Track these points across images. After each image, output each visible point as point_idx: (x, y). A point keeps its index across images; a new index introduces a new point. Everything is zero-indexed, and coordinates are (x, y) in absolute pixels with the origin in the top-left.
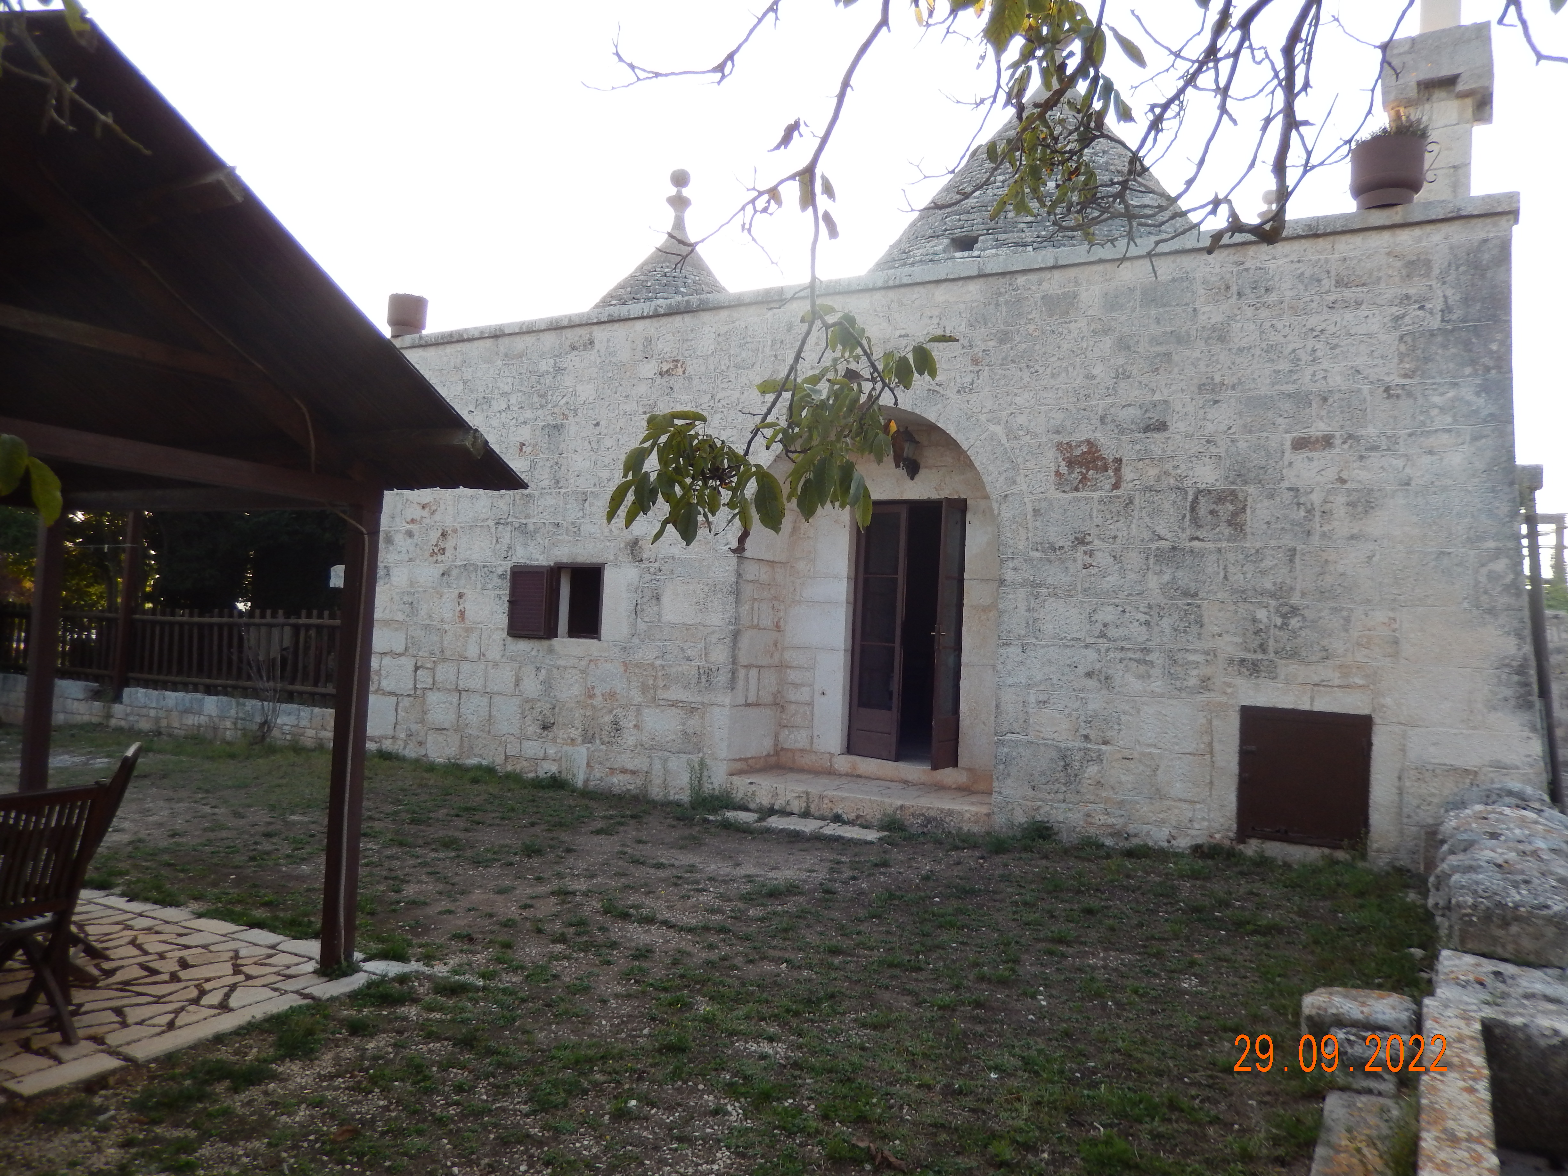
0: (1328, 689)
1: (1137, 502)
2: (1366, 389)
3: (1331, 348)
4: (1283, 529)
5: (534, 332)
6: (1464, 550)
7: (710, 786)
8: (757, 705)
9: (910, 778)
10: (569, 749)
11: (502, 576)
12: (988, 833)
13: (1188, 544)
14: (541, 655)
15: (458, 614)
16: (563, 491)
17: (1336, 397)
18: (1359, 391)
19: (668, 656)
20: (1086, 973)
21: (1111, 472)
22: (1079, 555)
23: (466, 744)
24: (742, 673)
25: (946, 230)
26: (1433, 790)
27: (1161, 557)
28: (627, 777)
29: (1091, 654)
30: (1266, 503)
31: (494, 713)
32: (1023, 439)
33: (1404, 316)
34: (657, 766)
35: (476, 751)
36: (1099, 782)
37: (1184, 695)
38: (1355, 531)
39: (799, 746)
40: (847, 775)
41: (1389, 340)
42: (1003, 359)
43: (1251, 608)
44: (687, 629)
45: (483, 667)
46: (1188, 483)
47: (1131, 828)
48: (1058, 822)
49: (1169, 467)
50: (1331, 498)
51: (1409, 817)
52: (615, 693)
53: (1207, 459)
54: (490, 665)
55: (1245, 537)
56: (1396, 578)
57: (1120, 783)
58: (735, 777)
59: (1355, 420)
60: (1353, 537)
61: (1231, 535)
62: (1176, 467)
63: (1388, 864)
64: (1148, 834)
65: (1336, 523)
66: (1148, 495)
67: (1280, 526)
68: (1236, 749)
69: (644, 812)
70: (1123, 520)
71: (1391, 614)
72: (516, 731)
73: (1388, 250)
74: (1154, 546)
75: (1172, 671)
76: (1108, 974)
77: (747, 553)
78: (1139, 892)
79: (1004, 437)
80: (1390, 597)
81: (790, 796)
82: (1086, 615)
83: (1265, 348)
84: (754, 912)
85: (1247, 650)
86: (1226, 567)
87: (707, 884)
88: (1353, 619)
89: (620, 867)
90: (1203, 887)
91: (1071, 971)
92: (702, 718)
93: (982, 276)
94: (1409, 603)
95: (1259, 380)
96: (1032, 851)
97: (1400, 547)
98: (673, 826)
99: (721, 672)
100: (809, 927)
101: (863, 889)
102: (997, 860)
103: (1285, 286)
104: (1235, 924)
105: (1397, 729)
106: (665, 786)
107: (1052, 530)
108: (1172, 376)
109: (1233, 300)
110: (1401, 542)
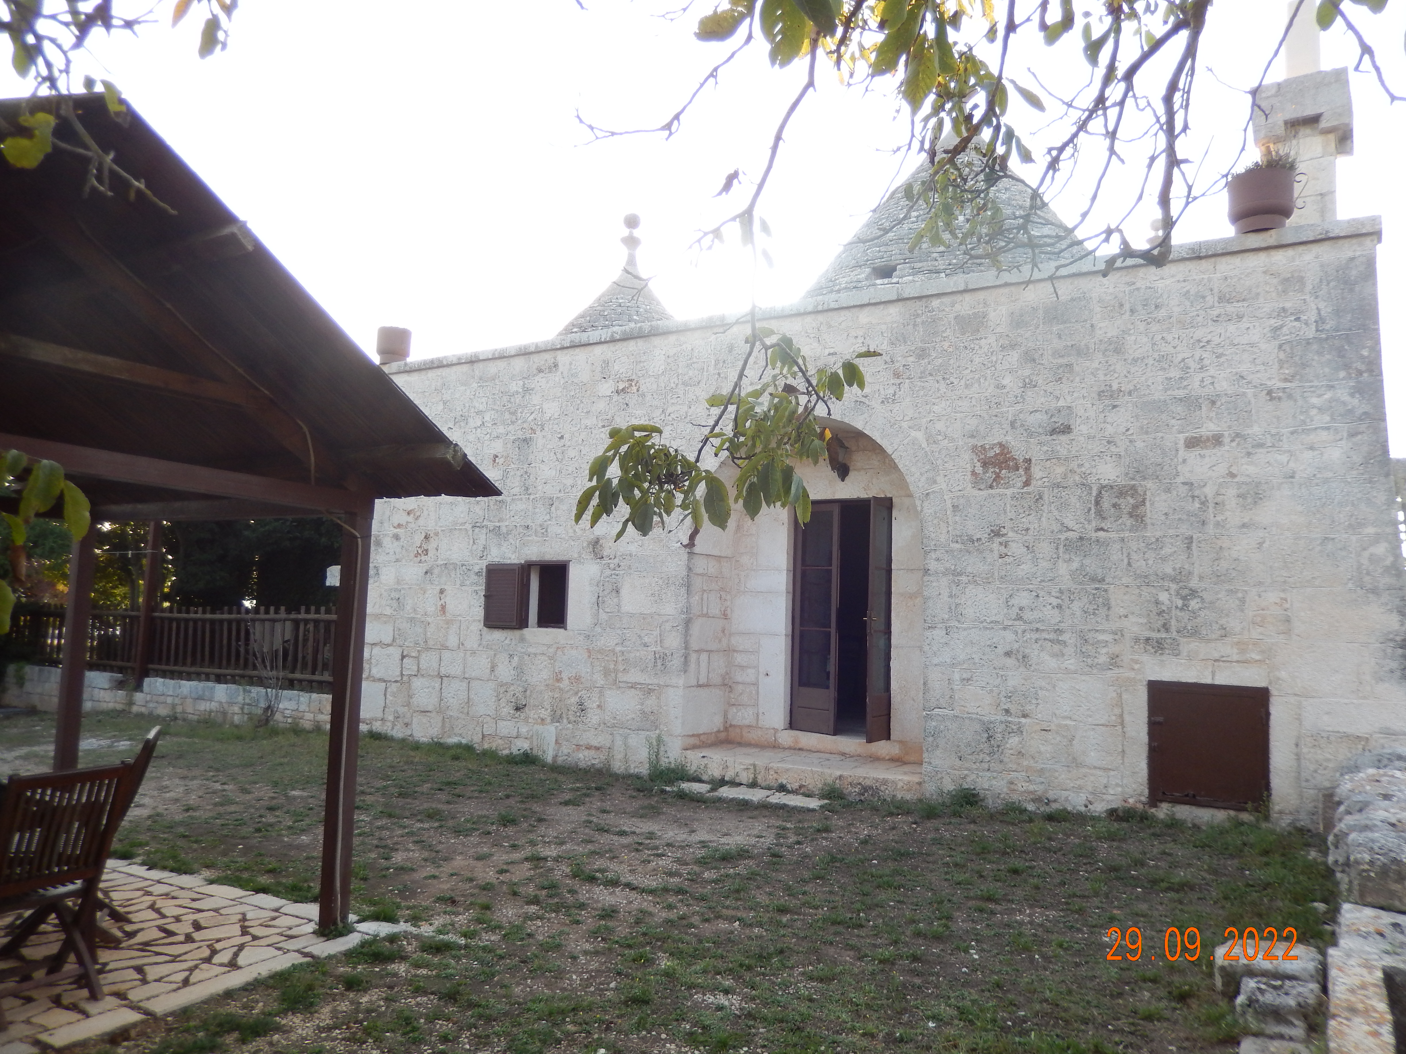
0: (1228, 664)
1: (1046, 497)
2: (1250, 392)
3: (1217, 357)
4: (1180, 519)
5: (505, 357)
6: (1346, 536)
7: (667, 760)
8: (708, 686)
9: (847, 750)
10: (540, 728)
11: (478, 574)
12: (920, 800)
13: (1094, 535)
14: (513, 643)
15: (439, 608)
16: (532, 497)
17: (1223, 401)
18: (1244, 394)
19: (626, 643)
20: (1013, 928)
21: (1021, 471)
22: (995, 546)
23: (447, 725)
24: (693, 657)
25: (868, 260)
26: (1328, 756)
27: (1069, 546)
28: (592, 753)
29: (1009, 636)
30: (1164, 496)
31: (472, 696)
32: (942, 443)
33: (1282, 327)
34: (619, 742)
35: (457, 730)
36: (1020, 752)
37: (1095, 671)
38: (1246, 520)
39: (746, 722)
40: (790, 748)
41: (1269, 348)
42: (921, 373)
43: (1154, 591)
44: (644, 619)
45: (462, 654)
46: (1092, 479)
47: (1051, 795)
48: (984, 790)
49: (1074, 465)
50: (1223, 491)
51: (1307, 781)
52: (580, 677)
53: (1108, 458)
54: (469, 653)
55: (1145, 527)
56: (1285, 562)
57: (1040, 752)
58: (689, 752)
59: (1241, 421)
60: (1244, 526)
61: (1132, 526)
62: (1081, 466)
63: (1289, 824)
64: (1067, 799)
65: (1228, 513)
66: (1056, 491)
67: (1177, 517)
68: (1146, 720)
69: (608, 784)
70: (1034, 514)
71: (1282, 595)
72: (492, 713)
73: (1265, 269)
74: (1063, 537)
75: (1084, 650)
76: (1034, 929)
77: (697, 549)
78: (1060, 853)
79: (925, 441)
80: (1281, 579)
81: (739, 768)
82: (1003, 600)
83: (1157, 358)
84: (708, 875)
85: (1152, 630)
86: (1129, 554)
87: (665, 850)
88: (1247, 600)
89: (587, 834)
90: (1119, 848)
91: (1000, 927)
92: (658, 698)
93: (900, 300)
94: (1298, 585)
95: (1152, 387)
96: (960, 816)
97: (1288, 534)
98: (634, 797)
99: (675, 656)
100: (758, 888)
101: (806, 853)
102: (929, 825)
103: (1173, 302)
104: (1150, 882)
105: (1293, 699)
106: (626, 760)
107: (970, 524)
108: (1074, 385)
109: (1127, 316)
110: (1289, 529)
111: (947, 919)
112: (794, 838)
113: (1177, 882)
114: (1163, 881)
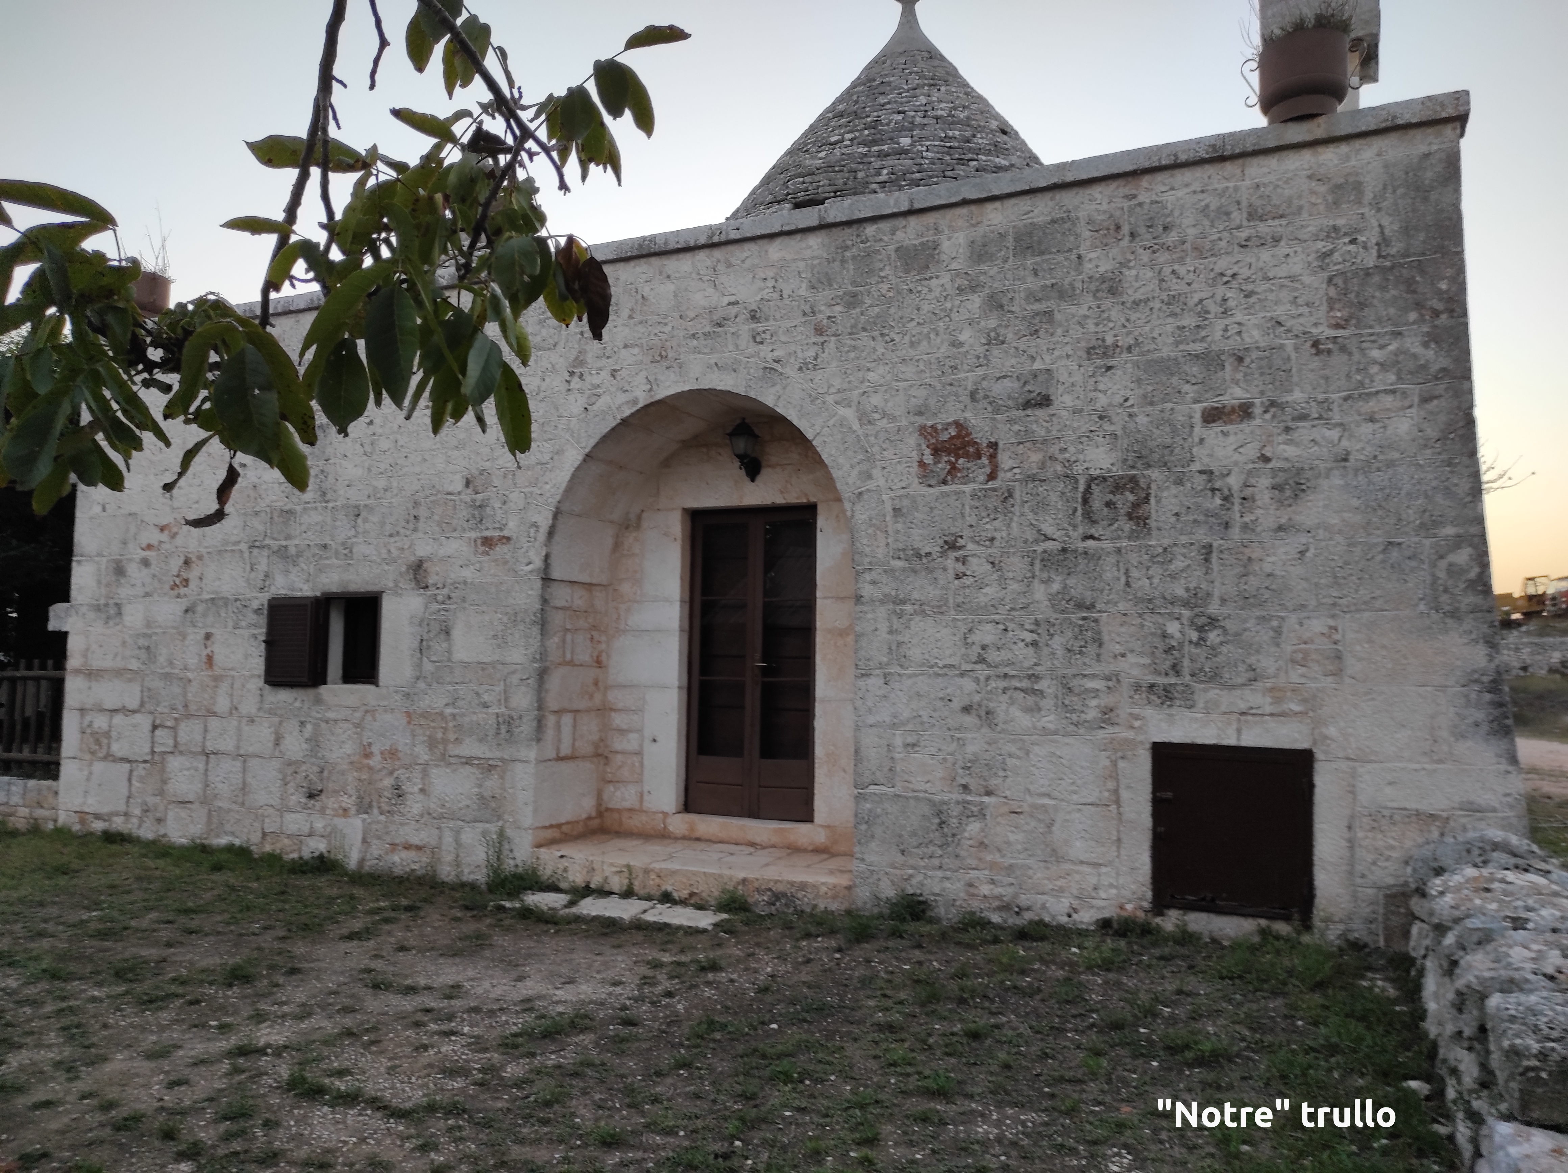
0: (1258, 718)
1: (1017, 494)
2: (1289, 343)
3: (1246, 296)
4: (1195, 521)
5: (291, 312)
6: (1417, 539)
7: (512, 862)
8: (572, 757)
9: (758, 840)
10: (340, 822)
11: (257, 611)
12: (849, 912)
13: (1081, 545)
14: (306, 706)
15: (204, 659)
16: (330, 505)
17: (1254, 356)
18: (1282, 347)
19: (460, 703)
21: (985, 460)
22: (950, 563)
23: (215, 820)
24: (551, 720)
26: (1392, 842)
27: (1047, 560)
28: (412, 855)
29: (968, 684)
30: (1174, 490)
31: (249, 780)
32: (879, 423)
33: (1331, 253)
34: (448, 839)
35: (228, 827)
36: (982, 843)
37: (1082, 731)
38: (1283, 521)
39: (627, 804)
40: (684, 838)
41: (1315, 282)
42: (852, 327)
43: (1161, 621)
44: (483, 669)
45: (235, 723)
46: (1078, 469)
47: (1024, 900)
48: (934, 894)
49: (1054, 450)
50: (1252, 481)
51: (1363, 876)
52: (397, 750)
53: (1100, 439)
54: (244, 720)
55: (1149, 533)
56: (1336, 577)
57: (1008, 843)
58: (542, 850)
59: (1278, 383)
60: (1280, 528)
61: (1132, 531)
62: (1064, 450)
63: (1339, 937)
64: (1044, 907)
65: (1259, 512)
66: (1031, 485)
67: (1191, 518)
68: (1149, 796)
69: (425, 900)
70: (1001, 517)
71: (1331, 622)
72: (276, 802)
73: (1309, 172)
74: (1039, 548)
75: (1067, 702)
76: (1005, 1154)
77: (556, 574)
78: (1038, 997)
79: (856, 421)
80: (1329, 601)
81: (608, 871)
82: (960, 635)
83: (1166, 299)
84: (513, 1070)
85: (1157, 673)
86: (1127, 570)
87: (463, 1020)
88: (1285, 630)
89: (352, 996)
90: (1118, 984)
91: (953, 1154)
92: (502, 778)
93: (824, 226)
94: (1353, 608)
95: (1159, 339)
96: (901, 937)
97: (1339, 538)
98: (456, 919)
99: (524, 720)
100: (585, 1093)
101: (677, 1014)
102: (857, 953)
103: (1187, 221)
104: (1167, 1048)
105: (1344, 765)
106: (457, 863)
107: (916, 533)
108: (1054, 339)
109: (1125, 242)
110: (1340, 532)
111: (872, 1141)
112: (665, 984)
113: (1207, 1046)
114: (1187, 1047)
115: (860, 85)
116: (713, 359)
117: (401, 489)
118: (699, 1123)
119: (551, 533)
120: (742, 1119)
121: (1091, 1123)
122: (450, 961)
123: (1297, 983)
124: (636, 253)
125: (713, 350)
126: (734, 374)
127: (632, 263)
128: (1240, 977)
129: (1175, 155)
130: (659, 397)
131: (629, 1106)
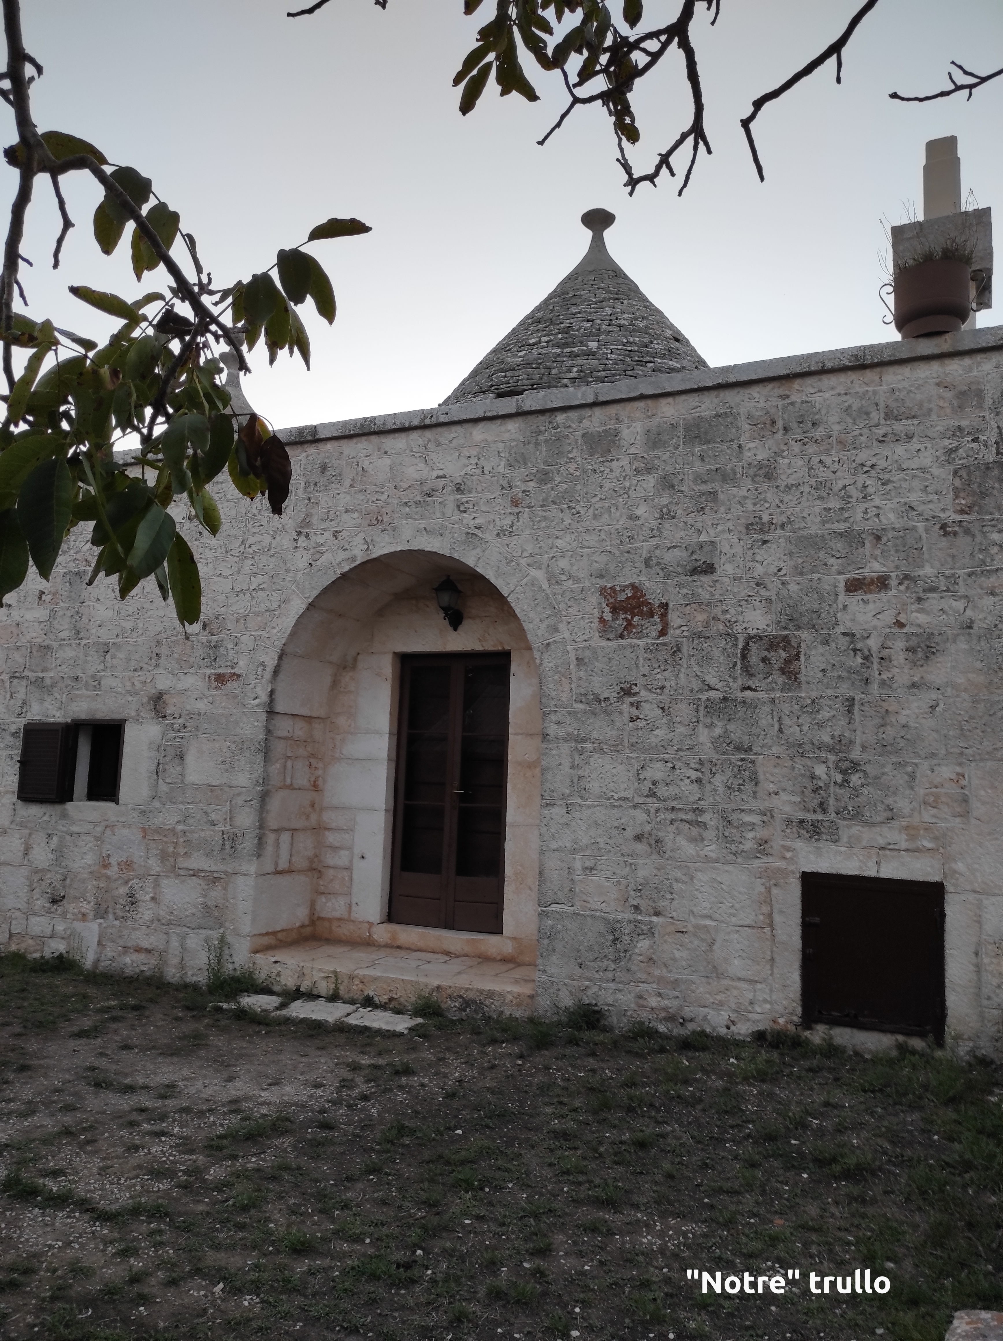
0: (895, 853)
1: (684, 649)
2: (921, 526)
3: (883, 484)
4: (839, 677)
7: (231, 966)
8: (289, 871)
9: (452, 949)
10: (78, 926)
11: (14, 735)
12: (531, 1020)
13: (740, 695)
14: (53, 820)
16: (83, 642)
17: (890, 536)
18: (914, 528)
19: (191, 821)
21: (657, 618)
22: (625, 707)
24: (270, 838)
25: (492, 386)
27: (710, 707)
28: (142, 957)
29: (640, 815)
30: (821, 649)
31: (1, 885)
32: (565, 584)
33: (956, 449)
34: (175, 943)
36: (651, 959)
37: (740, 860)
38: (916, 679)
39: (337, 914)
40: (387, 946)
41: (943, 473)
42: (543, 500)
43: (809, 763)
44: (212, 791)
46: (738, 628)
47: (688, 1012)
48: (607, 1005)
49: (717, 611)
50: (889, 643)
51: (989, 998)
52: (132, 862)
53: (757, 603)
55: (799, 686)
56: (962, 730)
57: (674, 959)
58: (259, 956)
59: (911, 560)
60: (914, 685)
61: (784, 684)
62: (725, 612)
63: (968, 1053)
64: (705, 1018)
65: (895, 671)
66: (696, 642)
67: (836, 674)
68: (799, 921)
69: (151, 1000)
70: (670, 669)
71: (958, 769)
72: (23, 906)
73: (937, 381)
74: (703, 697)
75: (727, 834)
76: (667, 1266)
77: (279, 708)
78: (699, 1107)
79: (546, 582)
80: (957, 750)
81: (317, 976)
82: (633, 772)
83: (814, 484)
84: (216, 1173)
85: (806, 809)
86: (780, 718)
87: (174, 1120)
88: (918, 775)
89: (75, 1094)
90: (772, 1095)
91: (619, 1265)
92: (225, 889)
93: (520, 414)
94: (978, 757)
95: (808, 518)
96: (578, 1045)
97: (964, 695)
98: (177, 1019)
99: (247, 837)
100: (280, 1198)
101: (370, 1117)
102: (537, 1060)
103: (832, 419)
104: (816, 1160)
105: (971, 897)
106: (182, 966)
107: (596, 680)
108: (718, 516)
109: (779, 435)
110: (966, 690)
111: (543, 1252)
112: (363, 1087)
113: (851, 1161)
114: (834, 1160)
115: (555, 297)
116: (423, 524)
117: (146, 630)
118: (385, 1231)
119: (276, 672)
120: (424, 1228)
121: (747, 1236)
122: (168, 1060)
123: (932, 1097)
124: (358, 431)
125: (422, 517)
126: (440, 538)
127: (355, 440)
128: (881, 1091)
129: (823, 363)
130: (374, 556)
131: (321, 1211)
